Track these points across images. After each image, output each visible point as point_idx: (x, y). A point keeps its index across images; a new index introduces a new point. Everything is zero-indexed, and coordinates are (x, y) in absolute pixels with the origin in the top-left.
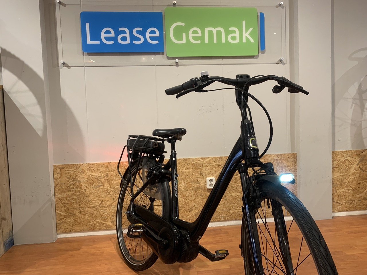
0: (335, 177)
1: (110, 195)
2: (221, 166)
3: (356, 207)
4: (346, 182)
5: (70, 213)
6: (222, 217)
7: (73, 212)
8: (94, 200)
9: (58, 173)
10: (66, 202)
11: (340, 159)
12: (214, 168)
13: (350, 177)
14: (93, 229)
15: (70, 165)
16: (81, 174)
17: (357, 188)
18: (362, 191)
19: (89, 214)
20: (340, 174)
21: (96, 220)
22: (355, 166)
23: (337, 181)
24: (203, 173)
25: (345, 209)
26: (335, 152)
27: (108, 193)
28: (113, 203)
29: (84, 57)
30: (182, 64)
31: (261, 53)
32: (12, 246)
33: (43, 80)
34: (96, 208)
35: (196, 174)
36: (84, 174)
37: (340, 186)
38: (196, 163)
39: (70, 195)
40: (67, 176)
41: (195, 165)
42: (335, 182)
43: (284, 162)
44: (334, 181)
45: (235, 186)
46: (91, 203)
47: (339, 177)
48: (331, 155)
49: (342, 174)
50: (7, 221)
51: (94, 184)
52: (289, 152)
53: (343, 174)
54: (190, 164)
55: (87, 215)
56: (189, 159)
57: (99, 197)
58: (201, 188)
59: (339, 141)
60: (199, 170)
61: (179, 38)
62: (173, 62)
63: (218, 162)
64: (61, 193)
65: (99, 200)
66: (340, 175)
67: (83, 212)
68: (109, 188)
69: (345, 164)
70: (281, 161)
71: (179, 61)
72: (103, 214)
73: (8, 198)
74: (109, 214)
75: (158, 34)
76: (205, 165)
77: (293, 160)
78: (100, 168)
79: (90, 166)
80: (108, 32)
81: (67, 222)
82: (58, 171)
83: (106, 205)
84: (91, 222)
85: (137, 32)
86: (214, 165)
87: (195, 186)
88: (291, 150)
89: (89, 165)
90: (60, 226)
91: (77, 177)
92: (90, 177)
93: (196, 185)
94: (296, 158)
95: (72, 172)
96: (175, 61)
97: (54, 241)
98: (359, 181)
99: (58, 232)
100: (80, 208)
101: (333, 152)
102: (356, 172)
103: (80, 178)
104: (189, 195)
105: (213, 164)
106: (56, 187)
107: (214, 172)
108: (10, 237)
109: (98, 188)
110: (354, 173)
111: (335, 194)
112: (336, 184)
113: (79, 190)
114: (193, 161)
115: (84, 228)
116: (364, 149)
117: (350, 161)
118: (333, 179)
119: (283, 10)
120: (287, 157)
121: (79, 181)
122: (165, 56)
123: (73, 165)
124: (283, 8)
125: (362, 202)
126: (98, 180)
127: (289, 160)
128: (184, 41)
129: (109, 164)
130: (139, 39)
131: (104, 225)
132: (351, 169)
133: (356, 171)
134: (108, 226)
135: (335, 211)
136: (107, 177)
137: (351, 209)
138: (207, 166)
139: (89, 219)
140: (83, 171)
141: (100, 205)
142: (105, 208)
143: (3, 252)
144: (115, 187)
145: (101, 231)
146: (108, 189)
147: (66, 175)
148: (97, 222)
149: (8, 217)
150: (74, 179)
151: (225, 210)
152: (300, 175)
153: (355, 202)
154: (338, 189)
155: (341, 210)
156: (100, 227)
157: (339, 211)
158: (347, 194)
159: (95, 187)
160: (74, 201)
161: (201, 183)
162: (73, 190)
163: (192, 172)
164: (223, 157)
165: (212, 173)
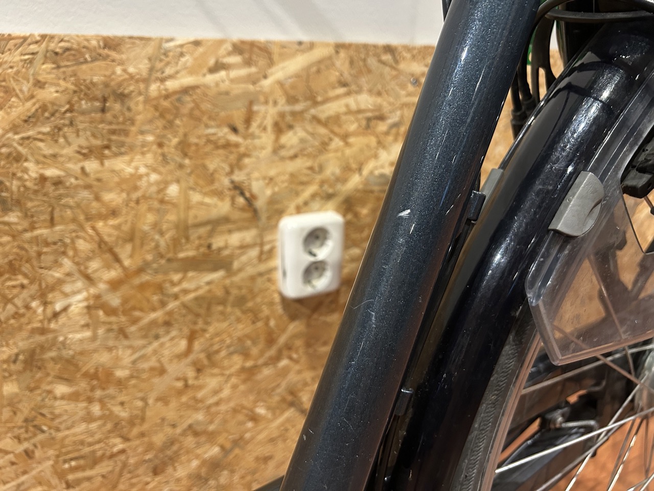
2: (382, 127)
12: (337, 143)
24: (256, 186)
35: (196, 197)
38: (186, 90)
60: (218, 162)
63: (370, 91)
86: (336, 120)
87: (186, 292)
93: (198, 283)
104: (145, 365)
105: (330, 109)
138: (289, 118)
161: (236, 265)
163: (154, 177)
164: (408, 49)
165: (319, 178)
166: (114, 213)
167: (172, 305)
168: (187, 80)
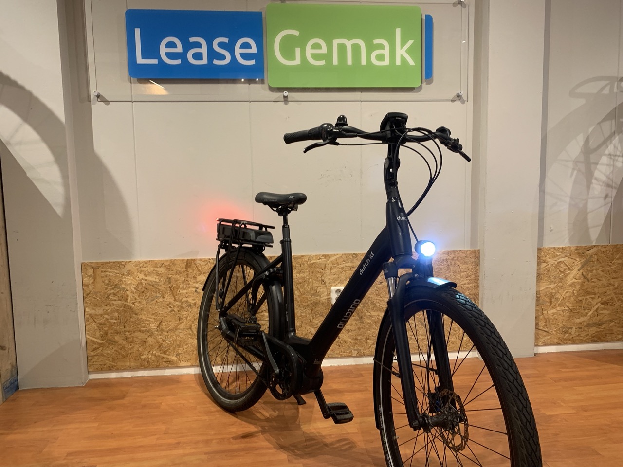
0: (541, 289)
1: (173, 312)
3: (574, 338)
4: (559, 297)
5: (110, 340)
6: (354, 350)
7: (114, 338)
8: (148, 320)
9: (90, 276)
10: (102, 321)
11: (550, 260)
12: (344, 272)
13: (566, 291)
14: (147, 366)
15: (109, 263)
16: (128, 278)
17: (578, 308)
18: (584, 312)
19: (139, 341)
20: (550, 284)
21: (152, 352)
22: (575, 273)
23: (545, 296)
24: (326, 280)
25: (556, 341)
26: (543, 248)
27: (170, 309)
28: (179, 325)
29: (132, 85)
30: (294, 99)
31: (425, 83)
32: (16, 390)
33: (64, 123)
34: (151, 332)
35: (314, 282)
36: (132, 278)
37: (549, 304)
38: (314, 263)
39: (109, 311)
40: (105, 280)
41: (313, 266)
42: (540, 298)
43: (459, 263)
44: (540, 296)
45: (378, 300)
46: (143, 325)
47: (548, 290)
48: (536, 254)
49: (553, 285)
50: (7, 351)
51: (148, 295)
52: (467, 247)
53: (555, 285)
54: (306, 265)
55: (137, 343)
56: (303, 256)
57: (157, 316)
58: (323, 304)
59: (550, 231)
60: (319, 275)
61: (291, 56)
62: (279, 95)
63: (351, 262)
64: (94, 308)
65: (156, 320)
66: (550, 286)
67: (130, 338)
68: (172, 301)
69: (558, 268)
70: (453, 262)
71: (289, 93)
72: (162, 342)
73: (8, 315)
74: (172, 342)
75: (254, 50)
76: (329, 266)
77: (473, 260)
78: (158, 269)
79: (142, 265)
80: (171, 45)
81: (105, 354)
82: (90, 272)
83: (166, 328)
84: (143, 355)
85: (221, 45)
86: (343, 268)
87: (312, 300)
88: (471, 245)
89: (140, 263)
90: (93, 361)
91: (121, 282)
92: (141, 283)
93: (314, 299)
94: (479, 258)
95: (111, 274)
96: (282, 93)
97: (83, 383)
98: (580, 296)
99: (89, 370)
100: (125, 331)
101: (539, 249)
102: (576, 283)
103: (125, 284)
104: (303, 314)
105: (342, 266)
106: (86, 298)
107: (343, 278)
108: (12, 376)
109: (155, 301)
110: (573, 283)
111: (541, 317)
112: (543, 300)
113: (123, 304)
114: (309, 260)
115: (132, 364)
116: (591, 245)
117: (568, 264)
118: (538, 293)
119: (465, 11)
120: (464, 255)
121: (124, 288)
122: (266, 86)
123: (114, 262)
124: (465, 7)
125: (584, 331)
126: (155, 287)
127: (466, 260)
128: (297, 61)
129: (173, 262)
130: (223, 57)
131: (164, 360)
132: (568, 277)
133: (577, 281)
134: (170, 362)
135: (540, 344)
136: (170, 283)
137: (565, 342)
138: (333, 268)
139: (140, 349)
140: (129, 273)
141: (158, 329)
142: (166, 333)
143: (2, 400)
144: (183, 300)
145: (159, 370)
146: (170, 303)
147: (103, 279)
148: (152, 354)
149: (8, 344)
150: (116, 286)
151: (361, 339)
152: (484, 286)
153: (573, 331)
154: (546, 308)
155: (549, 343)
156: (157, 363)
157: (546, 345)
158: (561, 318)
159: (150, 298)
160: (115, 321)
161: (322, 296)
162: (114, 302)
163: (307, 277)
164: (359, 254)
165: (340, 279)
166: (300, 283)
167: (309, 302)
168: (314, 261)
